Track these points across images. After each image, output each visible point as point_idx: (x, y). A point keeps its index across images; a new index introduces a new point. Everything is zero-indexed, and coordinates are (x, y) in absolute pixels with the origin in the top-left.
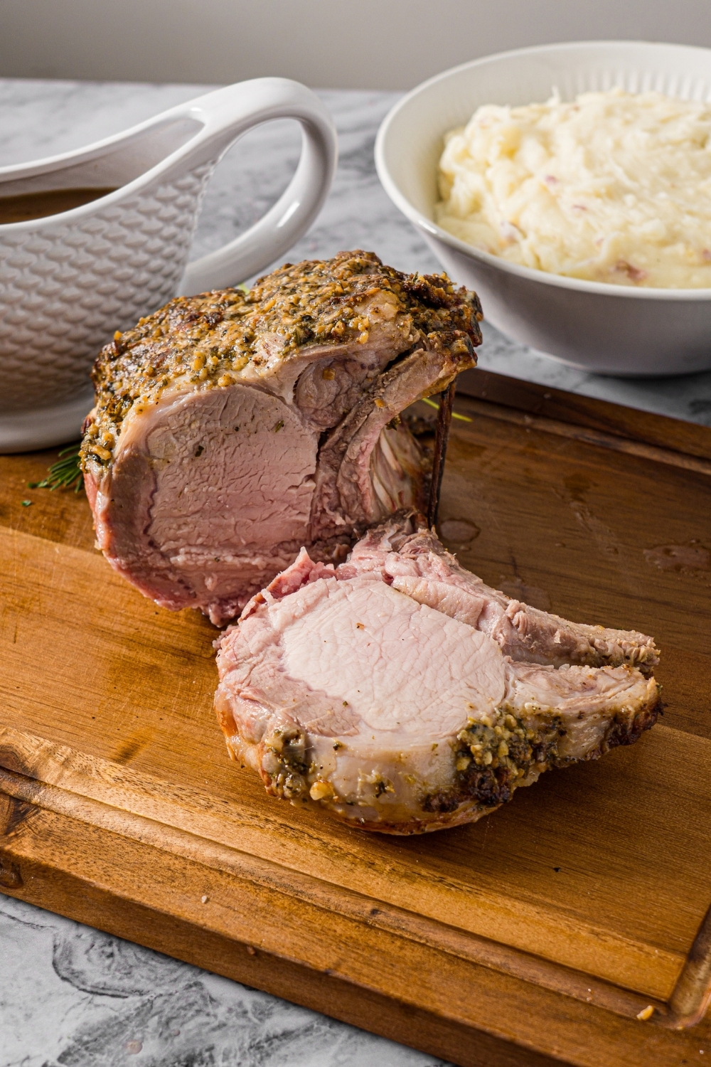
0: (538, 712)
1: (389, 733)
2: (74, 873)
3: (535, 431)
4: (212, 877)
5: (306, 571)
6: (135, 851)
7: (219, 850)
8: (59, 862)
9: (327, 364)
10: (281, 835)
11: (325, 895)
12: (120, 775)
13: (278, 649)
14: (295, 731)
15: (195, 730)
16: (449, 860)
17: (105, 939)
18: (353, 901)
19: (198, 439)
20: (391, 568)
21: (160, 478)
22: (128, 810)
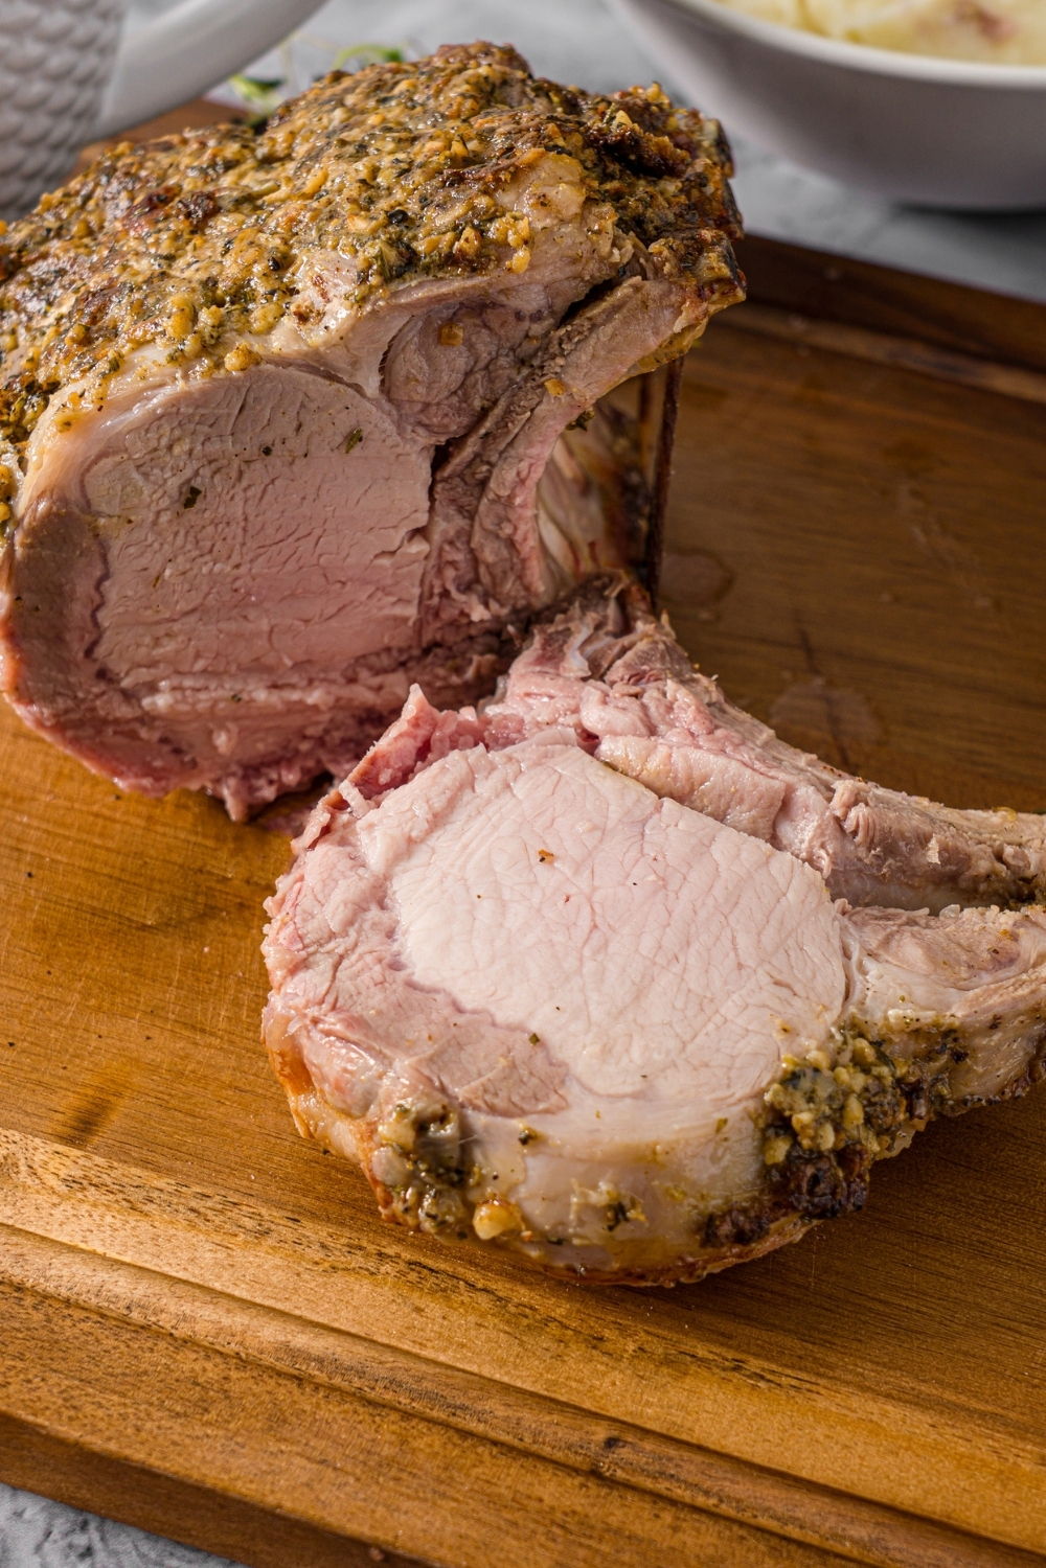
0: (915, 1025)
1: (628, 1101)
3: (817, 351)
4: (285, 1392)
5: (422, 732)
6: (122, 1347)
7: (291, 1328)
9: (446, 314)
10: (413, 1286)
11: (510, 1413)
12: (78, 1173)
13: (385, 917)
14: (437, 1108)
15: (220, 1059)
16: (748, 1319)
17: (72, 1516)
18: (568, 1422)
19: (188, 473)
20: (593, 716)
21: (114, 552)
22: (100, 1250)
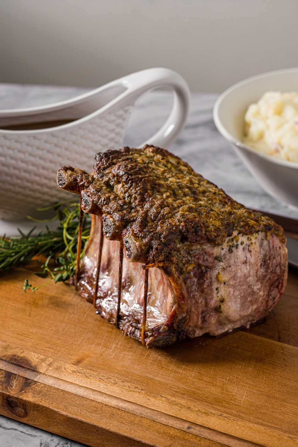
2: (51, 408)
4: (114, 410)
6: (80, 400)
7: (119, 401)
8: (44, 403)
10: (148, 395)
11: (167, 421)
12: (75, 370)
16: (225, 407)
18: (179, 423)
22: (78, 384)
